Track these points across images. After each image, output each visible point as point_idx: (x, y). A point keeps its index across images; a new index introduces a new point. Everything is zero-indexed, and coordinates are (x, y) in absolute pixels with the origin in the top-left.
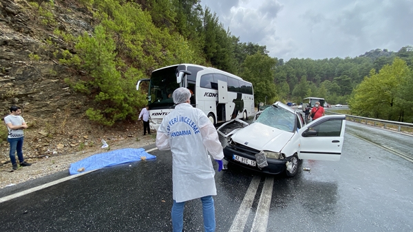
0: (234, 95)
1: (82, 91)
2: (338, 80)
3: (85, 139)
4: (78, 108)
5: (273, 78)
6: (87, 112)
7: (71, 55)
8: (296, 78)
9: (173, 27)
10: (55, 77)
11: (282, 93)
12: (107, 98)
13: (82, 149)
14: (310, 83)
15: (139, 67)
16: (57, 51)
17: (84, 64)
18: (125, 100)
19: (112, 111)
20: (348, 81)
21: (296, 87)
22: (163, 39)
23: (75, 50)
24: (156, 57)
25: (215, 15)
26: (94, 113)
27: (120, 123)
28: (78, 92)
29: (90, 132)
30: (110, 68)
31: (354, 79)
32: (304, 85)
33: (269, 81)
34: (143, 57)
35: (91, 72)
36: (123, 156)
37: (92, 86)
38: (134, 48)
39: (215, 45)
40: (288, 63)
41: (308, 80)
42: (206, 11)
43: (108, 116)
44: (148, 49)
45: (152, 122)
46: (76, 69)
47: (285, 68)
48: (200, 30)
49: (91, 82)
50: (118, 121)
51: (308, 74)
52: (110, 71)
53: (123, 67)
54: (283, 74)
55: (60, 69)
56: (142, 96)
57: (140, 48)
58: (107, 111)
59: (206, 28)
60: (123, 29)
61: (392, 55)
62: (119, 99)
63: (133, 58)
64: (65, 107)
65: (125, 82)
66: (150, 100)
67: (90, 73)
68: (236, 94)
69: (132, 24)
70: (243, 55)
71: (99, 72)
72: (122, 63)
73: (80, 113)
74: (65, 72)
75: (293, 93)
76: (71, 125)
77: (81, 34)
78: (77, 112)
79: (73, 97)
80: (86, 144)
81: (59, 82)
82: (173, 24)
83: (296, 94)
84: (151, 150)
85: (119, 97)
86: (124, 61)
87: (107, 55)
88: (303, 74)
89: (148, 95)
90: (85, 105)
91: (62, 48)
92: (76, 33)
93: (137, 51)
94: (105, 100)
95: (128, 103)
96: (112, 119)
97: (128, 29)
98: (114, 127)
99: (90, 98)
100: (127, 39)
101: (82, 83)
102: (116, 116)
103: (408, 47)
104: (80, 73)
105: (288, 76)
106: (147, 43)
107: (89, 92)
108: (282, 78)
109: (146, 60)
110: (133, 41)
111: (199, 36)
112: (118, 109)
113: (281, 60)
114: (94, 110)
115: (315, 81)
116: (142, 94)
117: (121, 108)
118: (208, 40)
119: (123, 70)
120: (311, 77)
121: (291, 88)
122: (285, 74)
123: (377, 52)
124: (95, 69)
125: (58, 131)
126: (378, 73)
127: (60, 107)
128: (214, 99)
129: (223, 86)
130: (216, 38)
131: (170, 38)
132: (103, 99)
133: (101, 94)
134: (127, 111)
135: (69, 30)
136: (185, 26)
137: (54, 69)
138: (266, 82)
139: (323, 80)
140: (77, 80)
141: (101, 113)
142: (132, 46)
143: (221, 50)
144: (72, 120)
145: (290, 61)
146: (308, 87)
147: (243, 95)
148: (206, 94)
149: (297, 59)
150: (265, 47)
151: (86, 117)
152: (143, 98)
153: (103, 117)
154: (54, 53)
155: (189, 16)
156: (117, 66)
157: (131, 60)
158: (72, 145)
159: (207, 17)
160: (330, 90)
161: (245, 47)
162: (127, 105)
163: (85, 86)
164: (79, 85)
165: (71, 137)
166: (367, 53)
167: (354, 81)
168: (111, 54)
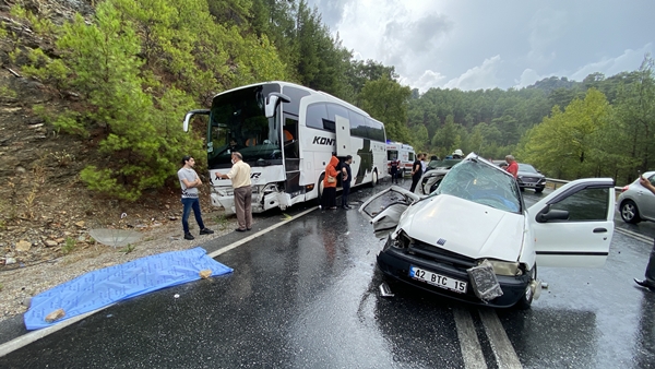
0: (359, 143)
1: (72, 132)
2: (498, 122)
3: (78, 228)
4: (62, 166)
5: (407, 118)
6: (83, 174)
7: (49, 59)
8: (438, 119)
9: (246, 26)
10: (13, 103)
11: (417, 142)
12: (124, 145)
13: (70, 250)
14: (459, 127)
15: (188, 89)
16: (18, 50)
17: (75, 76)
18: (162, 149)
19: (136, 172)
20: (512, 124)
21: (438, 133)
22: (230, 44)
23: (56, 52)
24: (218, 74)
25: (316, 11)
26: (97, 175)
27: (154, 193)
28: (64, 133)
29: (89, 214)
30: (129, 88)
31: (520, 122)
32: (450, 129)
33: (399, 123)
34: (195, 72)
35: (91, 94)
36: (158, 270)
37: (94, 122)
38: (177, 55)
39: (317, 60)
40: (425, 95)
41: (455, 122)
42: (301, 4)
43: (126, 181)
44: (204, 58)
45: (215, 192)
46: (58, 88)
47: (421, 103)
48: (290, 35)
49: (90, 115)
50: (147, 190)
51: (455, 113)
52: (130, 94)
53: (156, 88)
54: (418, 112)
55: (24, 87)
56: (195, 143)
57: (188, 56)
58: (127, 171)
59: (302, 32)
60: (155, 18)
61: (574, 86)
62: (150, 148)
63: (176, 74)
64: (35, 164)
65: (160, 115)
66: (211, 150)
67: (88, 96)
68: (362, 140)
69: (173, 10)
70: (359, 80)
71: (107, 94)
72: (155, 80)
73: (69, 175)
74: (37, 93)
75: (433, 142)
76: (48, 201)
77: (71, 21)
78: (61, 174)
79: (53, 144)
80: (82, 239)
81: (21, 112)
82: (246, 21)
83: (438, 144)
84: (219, 252)
85: (148, 145)
86: (159, 77)
87: (122, 61)
88: (448, 113)
89: (206, 142)
90: (78, 159)
91: (29, 45)
92: (61, 19)
93: (183, 60)
94: (122, 150)
95: (168, 157)
96: (136, 186)
97: (165, 17)
98: (141, 201)
99: (89, 146)
100: (164, 36)
101: (72, 116)
102: (144, 182)
103: (597, 74)
104: (68, 97)
105: (425, 115)
106: (201, 48)
107: (87, 134)
108: (417, 118)
109: (201, 78)
110: (175, 42)
111: (291, 43)
112: (147, 168)
113: (416, 91)
114: (97, 170)
115: (465, 123)
116: (195, 138)
117: (154, 166)
118: (305, 51)
119: (157, 93)
120: (459, 118)
121: (431, 134)
122: (422, 113)
123: (553, 81)
124: (100, 89)
125: (21, 214)
126: (564, 111)
127: (25, 163)
128: (329, 148)
129: (343, 126)
130: (319, 50)
131: (243, 42)
132: (117, 147)
133: (112, 138)
134: (167, 170)
135: (45, 12)
136: (266, 25)
137: (12, 87)
138: (396, 124)
139: (476, 123)
140: (62, 110)
141: (112, 177)
142: (172, 50)
143: (327, 69)
144: (51, 191)
145: (428, 92)
146: (456, 133)
147: (372, 142)
148: (316, 139)
149: (438, 89)
150: (393, 69)
151: (81, 184)
152: (196, 147)
153: (118, 183)
154: (12, 55)
155: (273, 9)
156: (144, 87)
157: (171, 76)
158: (50, 242)
159: (303, 13)
160: (488, 138)
161: (361, 67)
162: (167, 161)
163: (79, 121)
164: (66, 120)
165: (48, 225)
166: (538, 83)
167: (521, 125)
168: (131, 60)
